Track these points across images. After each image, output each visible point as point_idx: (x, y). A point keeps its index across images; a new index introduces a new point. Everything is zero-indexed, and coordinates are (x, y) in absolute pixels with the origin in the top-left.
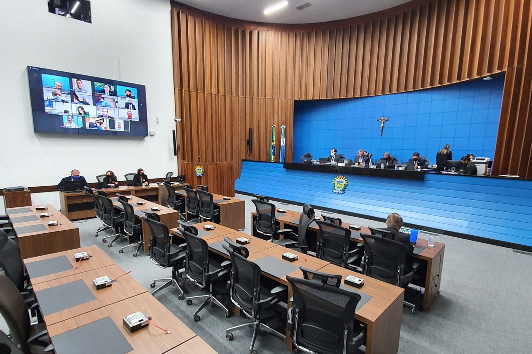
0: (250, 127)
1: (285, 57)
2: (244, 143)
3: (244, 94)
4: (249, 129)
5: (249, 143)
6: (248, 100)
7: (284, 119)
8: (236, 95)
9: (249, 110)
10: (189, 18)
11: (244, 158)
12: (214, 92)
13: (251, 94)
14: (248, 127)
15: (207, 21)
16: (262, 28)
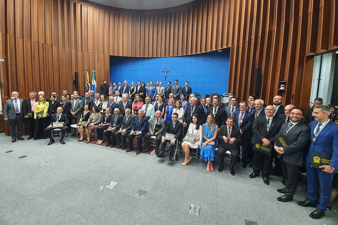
0: (75, 71)
1: (102, 26)
5: (75, 82)
6: (73, 51)
8: (63, 46)
9: (74, 59)
12: (41, 41)
13: (76, 47)
14: (74, 71)
16: (84, 3)
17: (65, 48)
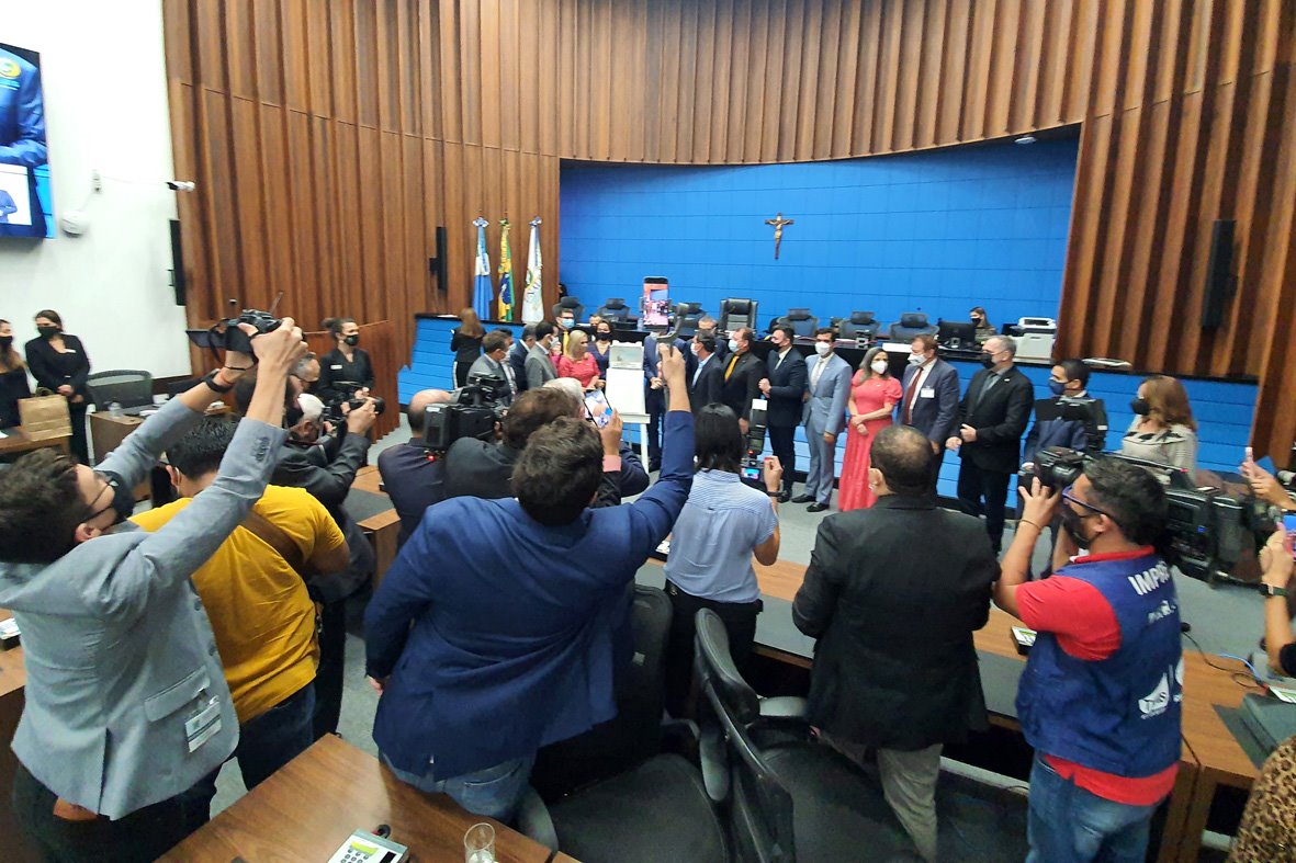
0: (438, 223)
2: (421, 269)
3: (418, 129)
4: (439, 229)
5: (438, 266)
6: (430, 146)
8: (392, 125)
9: (432, 177)
11: (421, 309)
13: (438, 130)
14: (432, 224)
17: (400, 135)
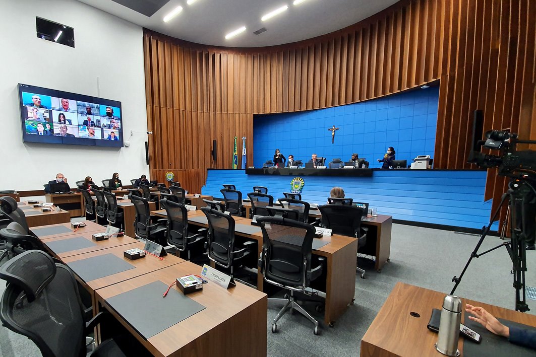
0: (214, 139)
1: (244, 76)
2: (209, 154)
3: (208, 110)
4: (214, 141)
5: (214, 153)
7: (244, 131)
8: (201, 110)
9: (213, 125)
10: (159, 43)
11: (209, 167)
12: (182, 108)
13: (215, 110)
14: (212, 139)
15: (175, 47)
16: (224, 52)
